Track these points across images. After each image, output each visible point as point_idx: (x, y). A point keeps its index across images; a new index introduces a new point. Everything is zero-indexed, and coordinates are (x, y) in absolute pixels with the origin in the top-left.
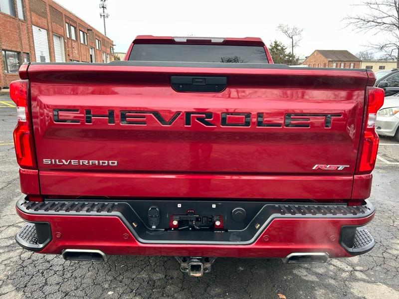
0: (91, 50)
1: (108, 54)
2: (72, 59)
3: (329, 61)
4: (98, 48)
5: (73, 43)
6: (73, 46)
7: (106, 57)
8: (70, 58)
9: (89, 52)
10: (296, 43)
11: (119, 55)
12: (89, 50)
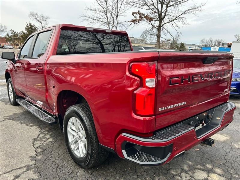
10: (44, 26)
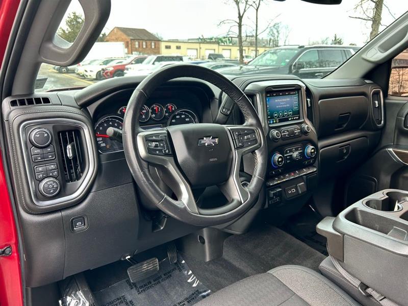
3: (131, 39)
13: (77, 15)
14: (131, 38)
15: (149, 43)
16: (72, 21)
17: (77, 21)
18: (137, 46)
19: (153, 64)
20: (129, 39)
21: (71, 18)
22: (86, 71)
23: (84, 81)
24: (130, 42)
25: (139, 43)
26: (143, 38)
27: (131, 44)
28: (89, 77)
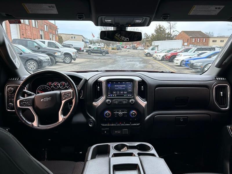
0: (41, 31)
1: (54, 34)
2: (25, 37)
4: (46, 30)
5: (27, 27)
6: (27, 29)
7: (53, 36)
8: (24, 37)
9: (39, 33)
11: (62, 35)
12: (39, 32)
13: (161, 26)
14: (191, 37)
15: (202, 39)
16: (158, 30)
17: (160, 30)
18: (194, 41)
19: (194, 52)
20: (189, 37)
21: (157, 28)
22: (157, 56)
23: (155, 61)
24: (189, 39)
25: (195, 39)
26: (198, 37)
27: (190, 40)
28: (158, 59)
